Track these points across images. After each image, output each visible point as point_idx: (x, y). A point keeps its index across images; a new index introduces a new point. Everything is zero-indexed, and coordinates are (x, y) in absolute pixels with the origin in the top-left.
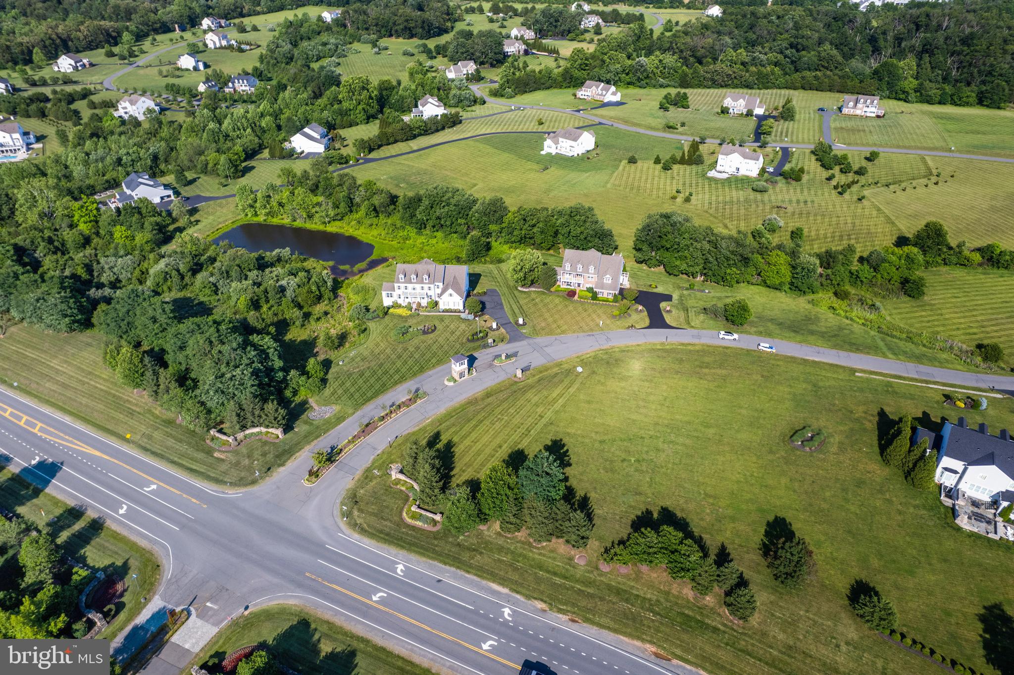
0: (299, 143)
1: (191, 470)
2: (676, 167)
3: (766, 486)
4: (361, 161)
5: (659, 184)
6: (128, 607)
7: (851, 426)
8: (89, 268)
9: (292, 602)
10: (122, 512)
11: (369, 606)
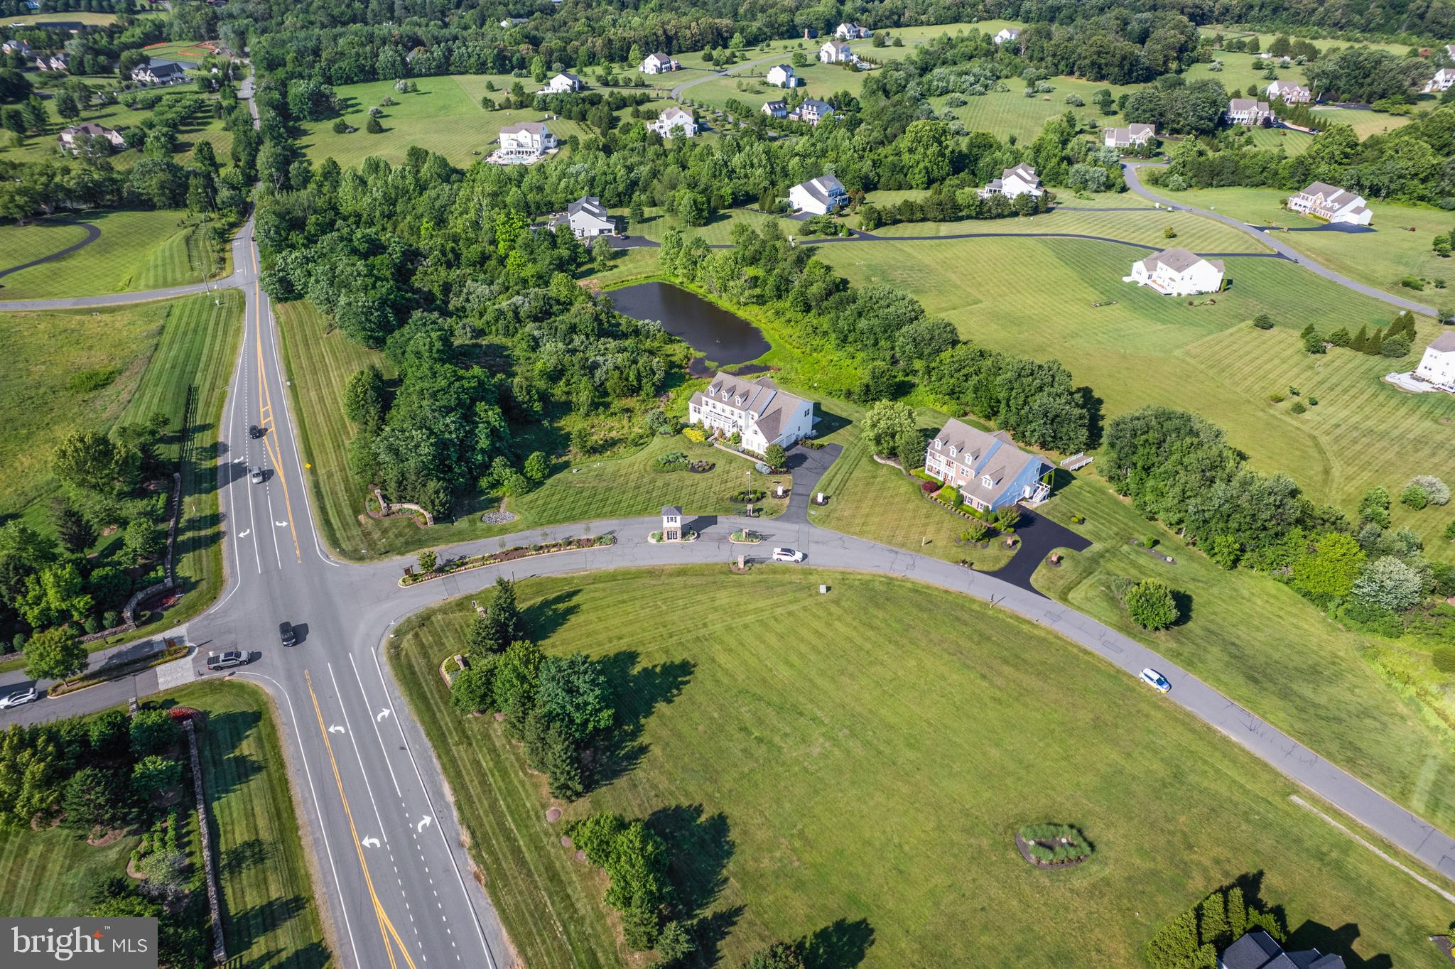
0: (800, 197)
1: (327, 522)
2: (1333, 352)
3: (901, 872)
4: (856, 236)
5: (1270, 372)
6: (164, 621)
7: (1160, 867)
8: (447, 288)
9: (269, 690)
10: (242, 535)
11: (319, 734)
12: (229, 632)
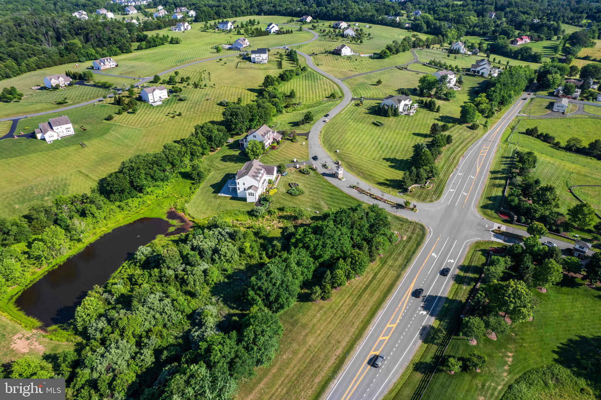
10: (452, 261)
11: (470, 195)
12: (478, 229)
